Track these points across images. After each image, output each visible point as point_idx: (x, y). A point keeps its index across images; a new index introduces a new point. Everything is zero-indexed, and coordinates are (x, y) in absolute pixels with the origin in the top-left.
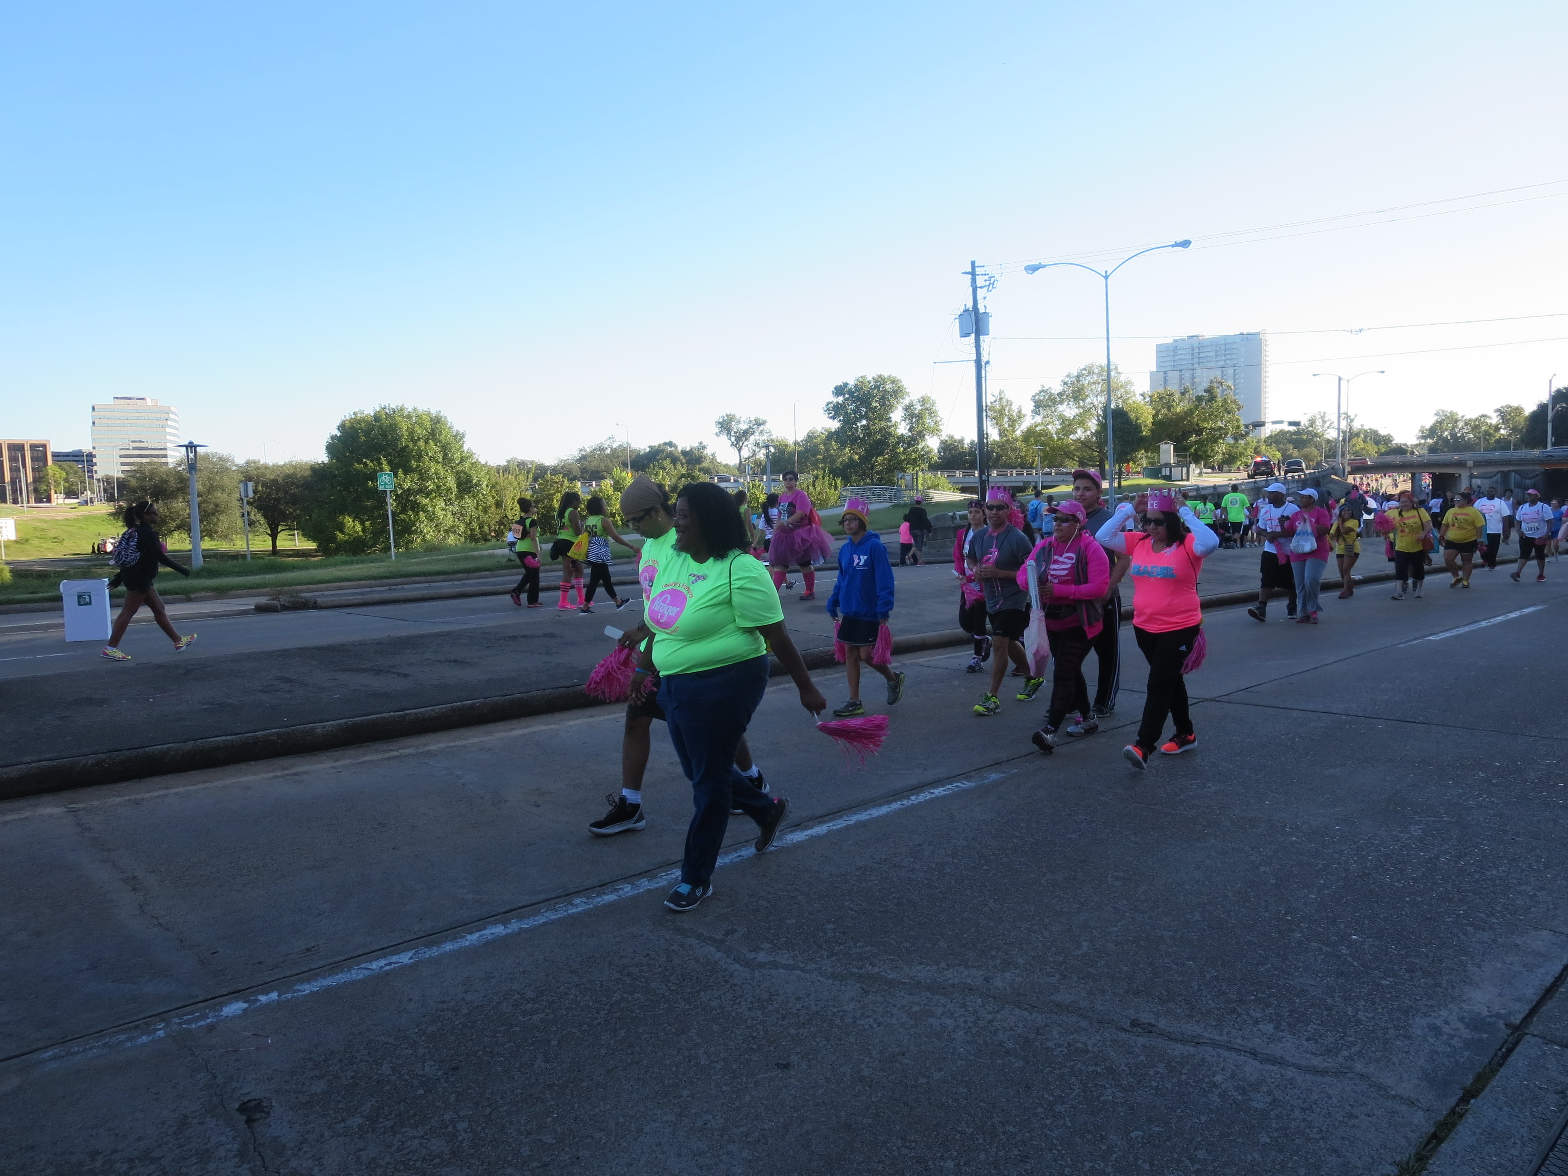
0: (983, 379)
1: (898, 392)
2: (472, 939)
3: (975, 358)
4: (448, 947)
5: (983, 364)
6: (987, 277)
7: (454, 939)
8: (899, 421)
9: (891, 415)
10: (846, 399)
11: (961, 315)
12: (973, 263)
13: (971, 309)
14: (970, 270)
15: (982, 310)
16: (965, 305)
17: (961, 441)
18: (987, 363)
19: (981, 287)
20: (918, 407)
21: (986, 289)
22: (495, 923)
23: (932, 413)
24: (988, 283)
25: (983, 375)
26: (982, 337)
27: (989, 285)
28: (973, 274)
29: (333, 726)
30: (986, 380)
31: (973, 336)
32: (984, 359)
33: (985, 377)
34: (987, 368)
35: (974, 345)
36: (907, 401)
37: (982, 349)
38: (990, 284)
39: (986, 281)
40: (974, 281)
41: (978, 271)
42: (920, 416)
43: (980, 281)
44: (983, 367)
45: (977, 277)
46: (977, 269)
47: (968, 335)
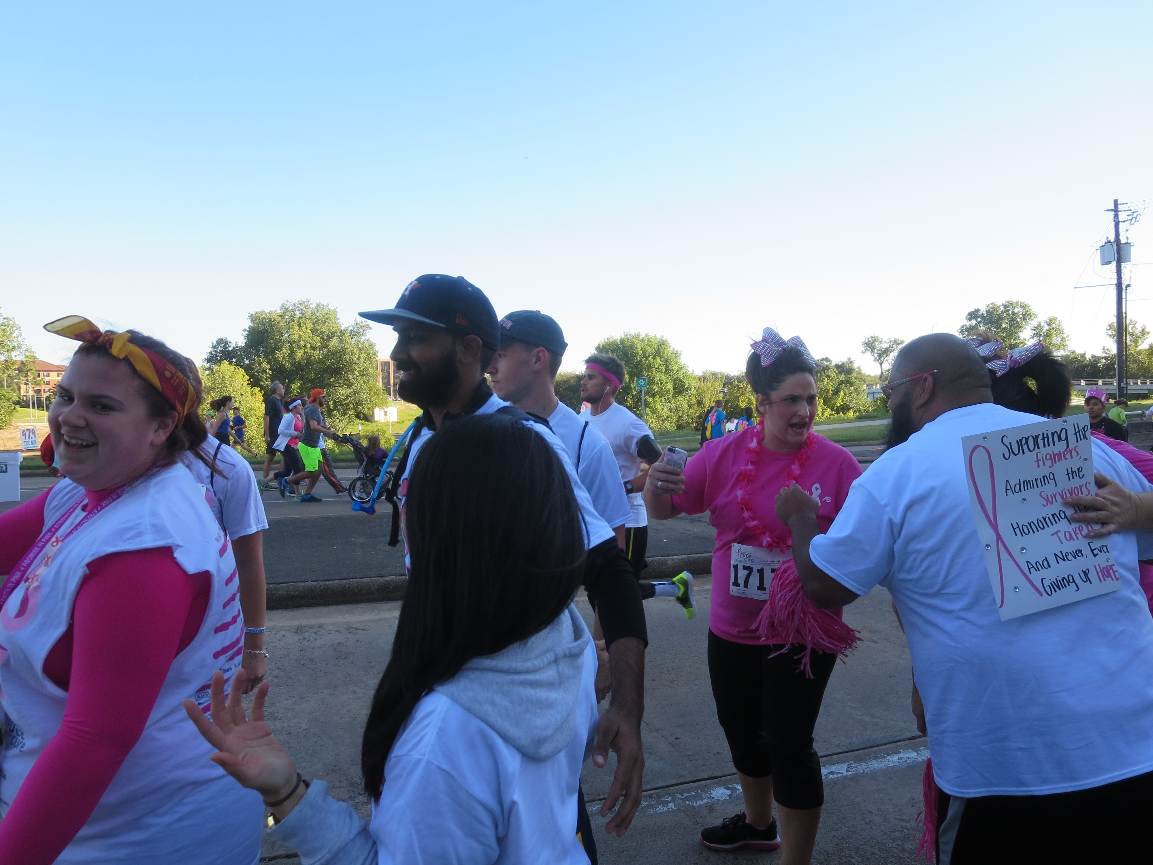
0: (1124, 300)
1: (1027, 315)
2: (893, 760)
3: (1115, 281)
4: (875, 765)
5: (1124, 287)
6: (1130, 213)
7: (876, 758)
8: (1027, 339)
9: (1020, 334)
10: (980, 322)
11: (1103, 246)
12: (1116, 202)
13: (1112, 240)
14: (1113, 207)
15: (1123, 240)
16: (1107, 238)
17: (1083, 356)
18: (1128, 286)
19: (1124, 222)
20: (1047, 327)
21: (1129, 222)
22: (906, 747)
23: (1059, 331)
24: (1130, 217)
25: (1124, 296)
26: (1123, 264)
27: (1131, 220)
28: (1116, 211)
29: (679, 560)
30: (1126, 301)
31: (1114, 264)
32: (1125, 283)
33: (1126, 298)
34: (1128, 291)
35: (1115, 271)
36: (1034, 323)
37: (1122, 274)
38: (1133, 218)
39: (1128, 215)
40: (1116, 216)
41: (1120, 207)
42: (1048, 335)
43: (1122, 216)
44: (1124, 290)
45: (1119, 213)
46: (1119, 206)
47: (1109, 263)
